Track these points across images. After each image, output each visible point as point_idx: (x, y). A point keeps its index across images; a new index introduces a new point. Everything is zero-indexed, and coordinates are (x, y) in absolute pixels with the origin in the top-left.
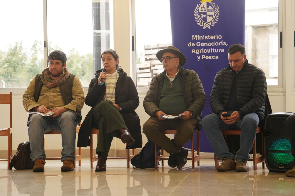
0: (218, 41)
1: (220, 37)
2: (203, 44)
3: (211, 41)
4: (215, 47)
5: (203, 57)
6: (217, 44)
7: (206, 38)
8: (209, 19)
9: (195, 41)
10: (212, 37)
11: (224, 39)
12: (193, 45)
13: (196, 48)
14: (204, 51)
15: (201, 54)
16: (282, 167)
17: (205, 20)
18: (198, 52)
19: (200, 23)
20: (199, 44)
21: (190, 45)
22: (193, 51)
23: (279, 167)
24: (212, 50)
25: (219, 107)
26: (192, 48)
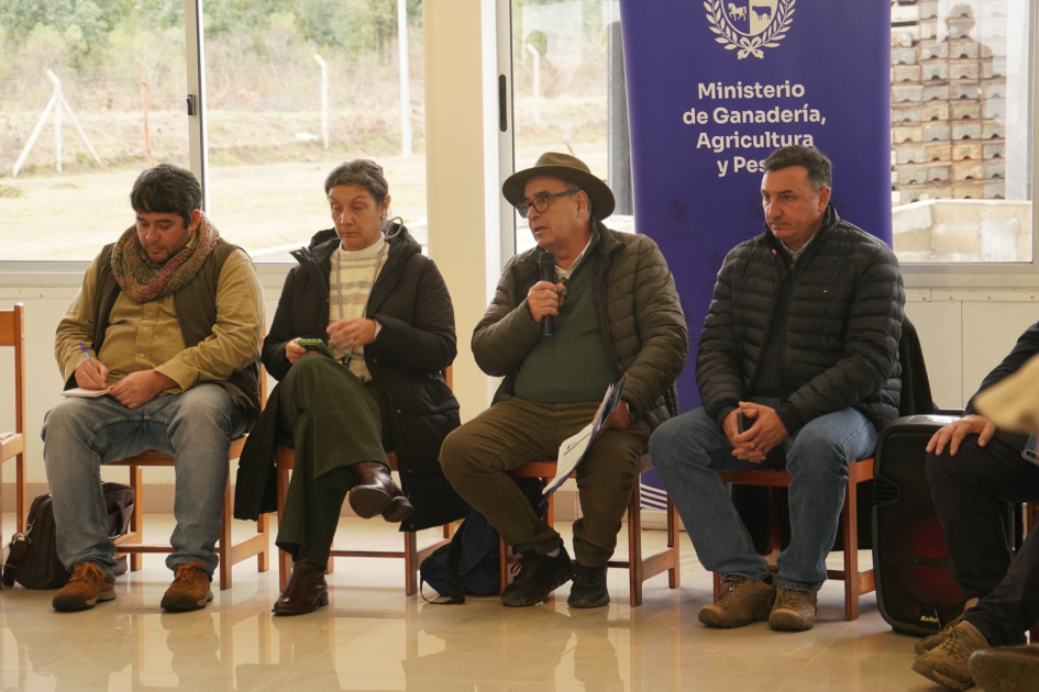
0: (793, 104)
1: (797, 90)
2: (737, 117)
3: (766, 104)
4: (781, 128)
5: (739, 163)
6: (787, 116)
7: (749, 92)
8: (758, 24)
9: (708, 105)
10: (770, 91)
11: (812, 100)
12: (702, 118)
13: (712, 129)
14: (741, 141)
15: (729, 154)
16: (931, 619)
17: (743, 25)
18: (719, 144)
19: (726, 38)
20: (722, 116)
21: (692, 117)
22: (703, 140)
23: (923, 618)
24: (771, 139)
25: (722, 386)
26: (697, 128)
